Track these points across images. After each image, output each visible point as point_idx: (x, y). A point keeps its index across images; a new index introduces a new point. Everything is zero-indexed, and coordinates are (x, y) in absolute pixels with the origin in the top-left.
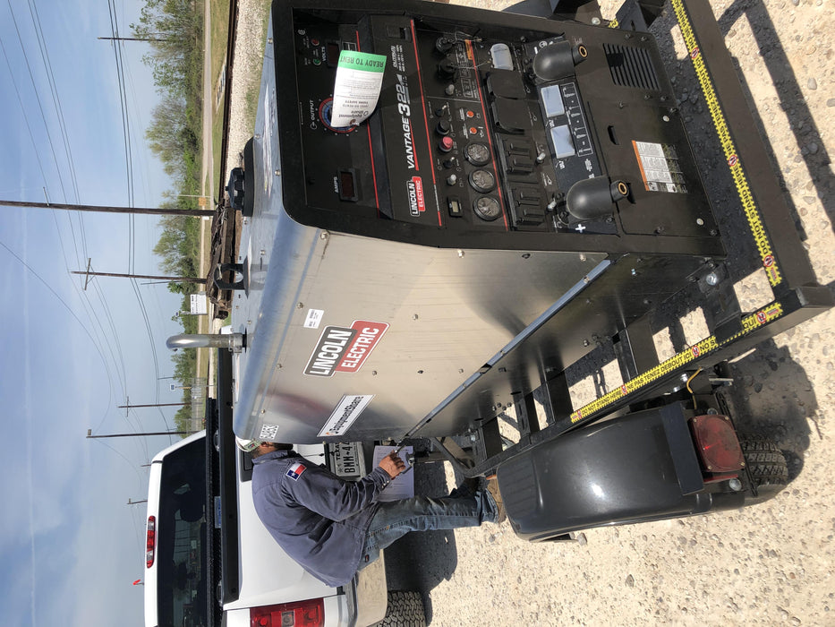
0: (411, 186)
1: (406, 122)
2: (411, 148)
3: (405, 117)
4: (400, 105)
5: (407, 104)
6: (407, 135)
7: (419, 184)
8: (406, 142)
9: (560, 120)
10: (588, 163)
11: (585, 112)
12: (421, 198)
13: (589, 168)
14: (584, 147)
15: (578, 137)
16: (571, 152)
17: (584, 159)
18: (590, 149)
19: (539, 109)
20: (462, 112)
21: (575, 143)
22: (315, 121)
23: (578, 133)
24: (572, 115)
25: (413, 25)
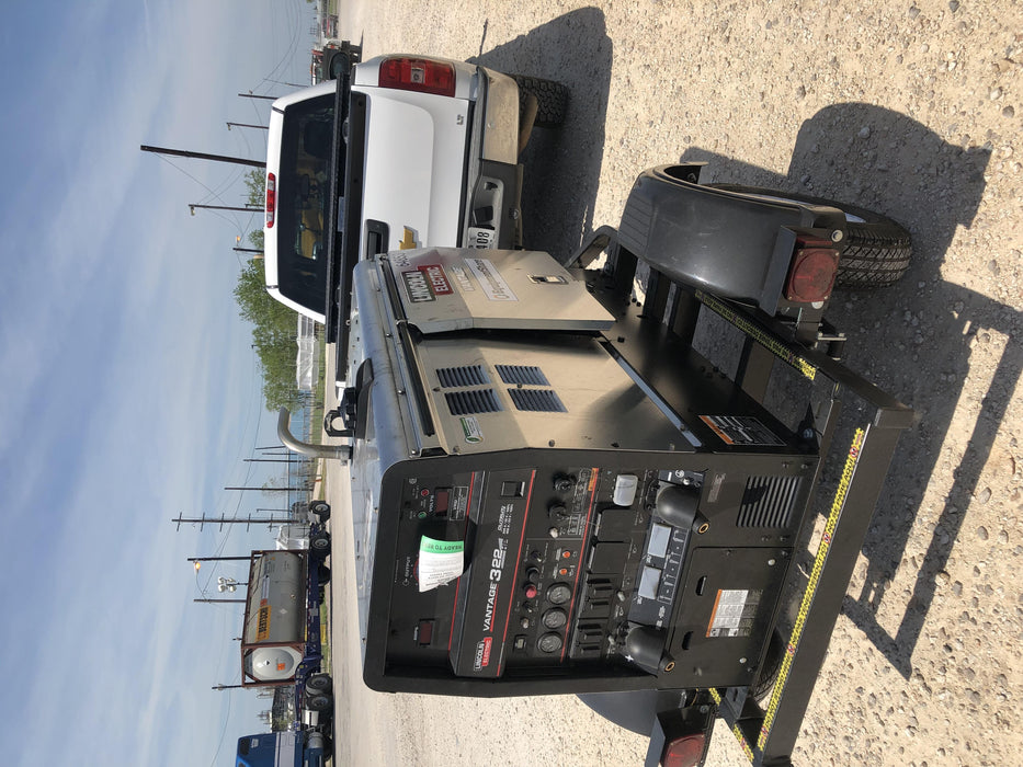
0: (481, 646)
1: (493, 587)
2: (491, 612)
3: (494, 581)
4: (493, 571)
5: (500, 569)
6: (491, 601)
7: (488, 644)
8: (488, 606)
9: (656, 563)
10: (662, 610)
11: (684, 563)
12: (487, 655)
13: (661, 615)
14: (665, 595)
15: (666, 583)
16: (652, 597)
17: (663, 604)
18: (671, 599)
19: (643, 542)
20: (559, 552)
21: (660, 589)
22: (408, 578)
23: (669, 580)
24: (671, 561)
25: (534, 476)
